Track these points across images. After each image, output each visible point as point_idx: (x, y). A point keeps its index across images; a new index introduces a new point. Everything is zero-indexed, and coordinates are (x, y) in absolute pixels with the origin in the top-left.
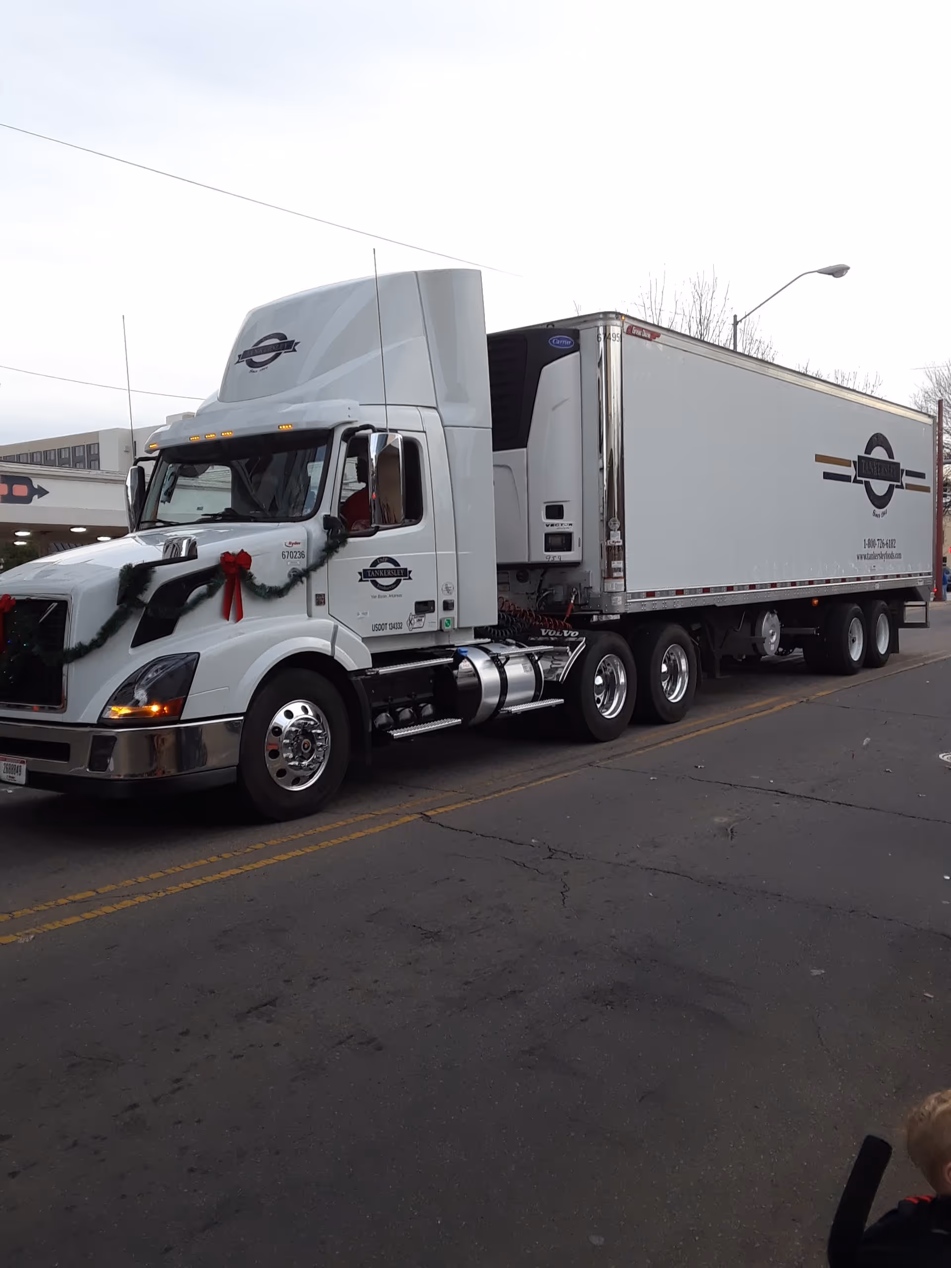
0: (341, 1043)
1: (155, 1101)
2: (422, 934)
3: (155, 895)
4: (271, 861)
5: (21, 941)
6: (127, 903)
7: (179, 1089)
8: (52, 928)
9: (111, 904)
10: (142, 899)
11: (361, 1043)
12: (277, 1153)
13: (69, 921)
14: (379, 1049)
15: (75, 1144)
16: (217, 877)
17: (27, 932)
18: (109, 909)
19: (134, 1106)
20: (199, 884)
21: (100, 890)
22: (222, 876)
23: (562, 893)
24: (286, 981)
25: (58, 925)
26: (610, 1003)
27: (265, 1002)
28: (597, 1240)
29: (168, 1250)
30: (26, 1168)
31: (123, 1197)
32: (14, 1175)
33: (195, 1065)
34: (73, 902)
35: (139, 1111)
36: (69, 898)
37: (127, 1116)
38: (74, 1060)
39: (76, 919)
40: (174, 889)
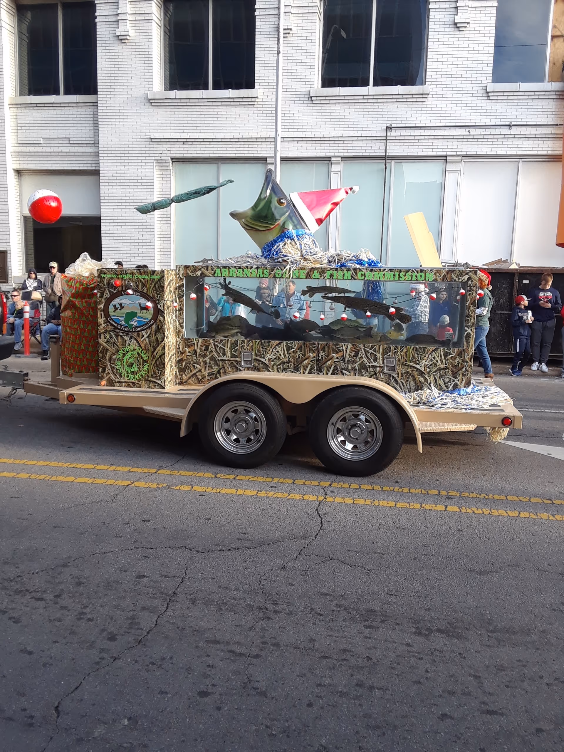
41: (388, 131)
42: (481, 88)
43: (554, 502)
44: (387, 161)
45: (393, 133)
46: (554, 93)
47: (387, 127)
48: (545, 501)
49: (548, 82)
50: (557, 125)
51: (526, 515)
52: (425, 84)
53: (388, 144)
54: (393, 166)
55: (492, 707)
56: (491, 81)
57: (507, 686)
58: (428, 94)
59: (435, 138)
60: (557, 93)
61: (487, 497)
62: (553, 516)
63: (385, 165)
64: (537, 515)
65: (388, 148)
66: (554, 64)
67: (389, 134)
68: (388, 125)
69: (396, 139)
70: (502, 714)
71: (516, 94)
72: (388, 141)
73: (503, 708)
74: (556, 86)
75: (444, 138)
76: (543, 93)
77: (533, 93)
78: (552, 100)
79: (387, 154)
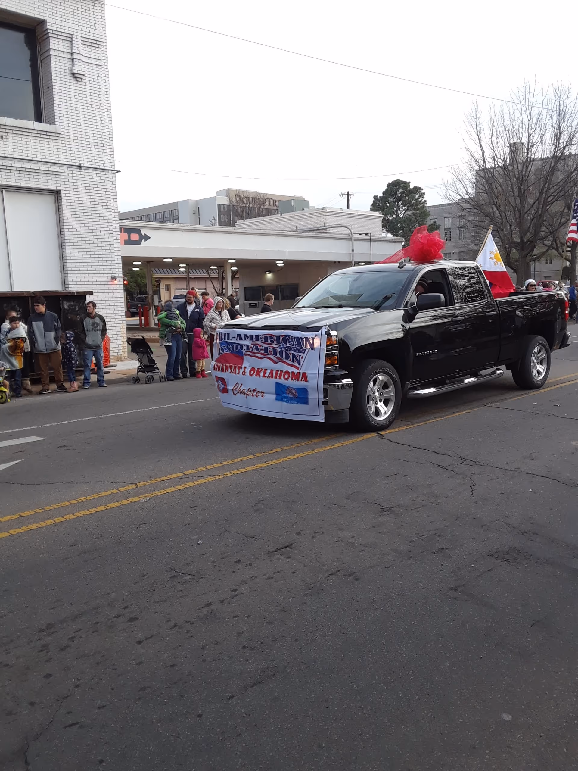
0: (332, 574)
1: (222, 601)
2: (381, 509)
3: (217, 477)
4: (286, 459)
5: (142, 501)
6: (201, 481)
7: (236, 595)
8: (160, 493)
9: (192, 481)
10: (210, 479)
11: (344, 575)
12: (296, 640)
13: (169, 490)
14: (357, 579)
15: (175, 626)
16: (253, 467)
17: (145, 495)
18: (191, 484)
19: (210, 604)
20: (243, 471)
21: (185, 472)
22: (257, 467)
23: (471, 487)
24: (297, 534)
25: (163, 492)
26: (507, 560)
27: (284, 546)
28: (507, 717)
29: (232, 697)
30: (147, 639)
31: (204, 661)
32: (140, 642)
33: (244, 582)
34: (171, 479)
35: (212, 607)
36: (169, 476)
37: (205, 611)
38: (174, 574)
39: (173, 489)
40: (228, 473)
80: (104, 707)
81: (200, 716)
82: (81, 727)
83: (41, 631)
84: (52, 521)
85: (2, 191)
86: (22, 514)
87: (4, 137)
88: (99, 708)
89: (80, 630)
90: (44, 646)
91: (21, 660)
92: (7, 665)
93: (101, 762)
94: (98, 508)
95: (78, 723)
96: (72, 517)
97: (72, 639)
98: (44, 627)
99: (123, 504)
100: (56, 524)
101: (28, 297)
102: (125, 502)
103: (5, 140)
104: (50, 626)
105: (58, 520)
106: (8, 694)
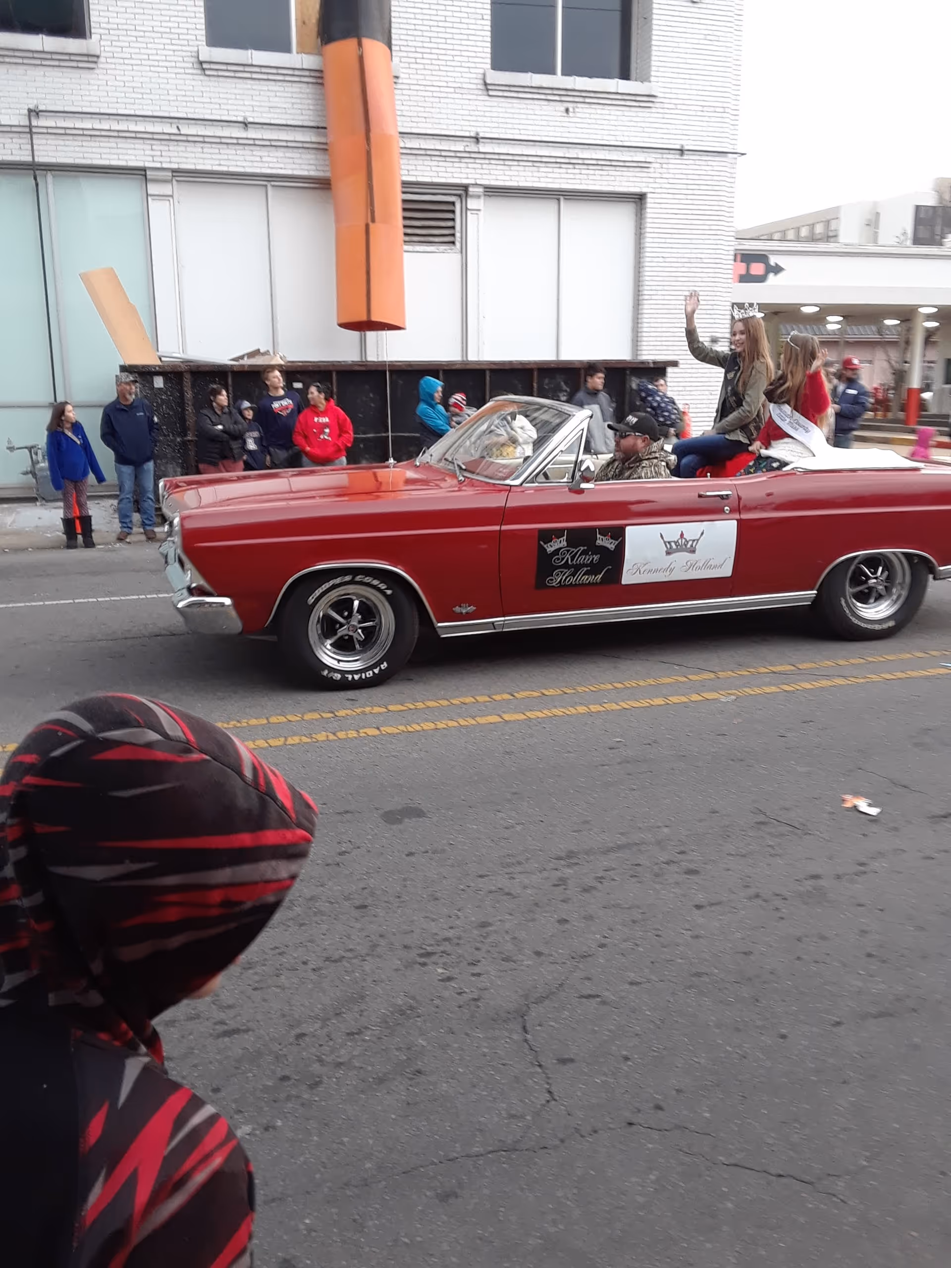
1: (838, 877)
3: (855, 680)
5: (723, 699)
6: (825, 683)
7: (863, 873)
8: (753, 693)
9: (810, 681)
10: (840, 681)
13: (767, 690)
15: (757, 896)
16: (923, 673)
17: (729, 692)
18: (808, 686)
19: (817, 877)
20: (901, 677)
21: (799, 666)
22: (927, 674)
25: (758, 691)
29: (838, 1024)
30: (712, 905)
31: (799, 958)
32: (698, 907)
33: (881, 854)
34: (774, 673)
35: (821, 882)
36: (771, 668)
37: (809, 884)
38: (762, 818)
39: (773, 689)
40: (874, 677)
41: (32, 119)
42: (189, 54)
43: (337, 714)
44: (37, 172)
45: (42, 122)
46: (307, 73)
47: (30, 111)
48: (324, 715)
49: (298, 53)
50: (318, 128)
51: (296, 740)
52: (91, 37)
53: (34, 142)
54: (49, 182)
55: (232, 1025)
56: (204, 43)
57: (255, 989)
58: (98, 57)
59: (120, 135)
60: (313, 74)
61: (239, 725)
62: (334, 734)
63: (35, 179)
64: (312, 737)
65: (35, 147)
66: (304, 23)
67: (34, 123)
68: (32, 107)
69: (49, 132)
70: (247, 1031)
71: (247, 69)
72: (35, 136)
73: (248, 1021)
74: (309, 61)
75: (136, 136)
76: (290, 72)
77: (274, 71)
78: (304, 86)
79: (36, 159)
80: (637, 984)
81: (783, 1037)
82: (604, 1003)
83: (559, 858)
84: (585, 708)
85: (559, 200)
86: (546, 693)
87: (571, 110)
88: (631, 983)
89: (614, 869)
90: (561, 879)
91: (529, 891)
92: (508, 894)
93: (627, 1059)
94: (655, 700)
95: (598, 996)
96: (615, 707)
97: (600, 879)
98: (563, 854)
99: (692, 699)
100: (590, 714)
101: (580, 369)
102: (695, 697)
103: (571, 114)
104: (571, 854)
105: (594, 708)
106: (507, 932)
